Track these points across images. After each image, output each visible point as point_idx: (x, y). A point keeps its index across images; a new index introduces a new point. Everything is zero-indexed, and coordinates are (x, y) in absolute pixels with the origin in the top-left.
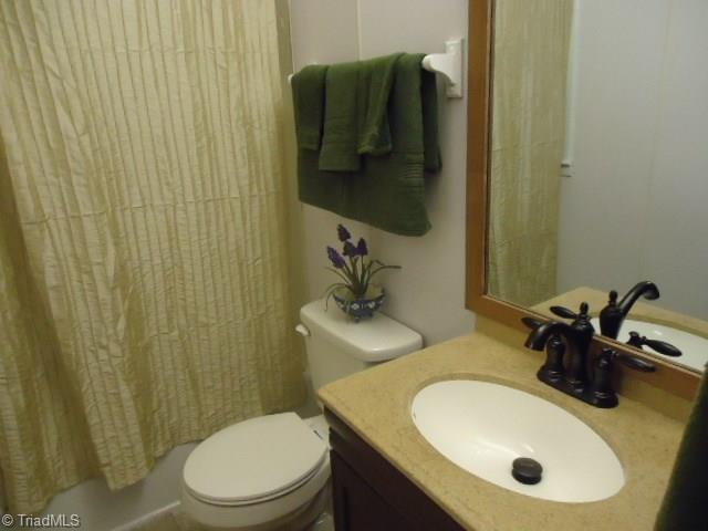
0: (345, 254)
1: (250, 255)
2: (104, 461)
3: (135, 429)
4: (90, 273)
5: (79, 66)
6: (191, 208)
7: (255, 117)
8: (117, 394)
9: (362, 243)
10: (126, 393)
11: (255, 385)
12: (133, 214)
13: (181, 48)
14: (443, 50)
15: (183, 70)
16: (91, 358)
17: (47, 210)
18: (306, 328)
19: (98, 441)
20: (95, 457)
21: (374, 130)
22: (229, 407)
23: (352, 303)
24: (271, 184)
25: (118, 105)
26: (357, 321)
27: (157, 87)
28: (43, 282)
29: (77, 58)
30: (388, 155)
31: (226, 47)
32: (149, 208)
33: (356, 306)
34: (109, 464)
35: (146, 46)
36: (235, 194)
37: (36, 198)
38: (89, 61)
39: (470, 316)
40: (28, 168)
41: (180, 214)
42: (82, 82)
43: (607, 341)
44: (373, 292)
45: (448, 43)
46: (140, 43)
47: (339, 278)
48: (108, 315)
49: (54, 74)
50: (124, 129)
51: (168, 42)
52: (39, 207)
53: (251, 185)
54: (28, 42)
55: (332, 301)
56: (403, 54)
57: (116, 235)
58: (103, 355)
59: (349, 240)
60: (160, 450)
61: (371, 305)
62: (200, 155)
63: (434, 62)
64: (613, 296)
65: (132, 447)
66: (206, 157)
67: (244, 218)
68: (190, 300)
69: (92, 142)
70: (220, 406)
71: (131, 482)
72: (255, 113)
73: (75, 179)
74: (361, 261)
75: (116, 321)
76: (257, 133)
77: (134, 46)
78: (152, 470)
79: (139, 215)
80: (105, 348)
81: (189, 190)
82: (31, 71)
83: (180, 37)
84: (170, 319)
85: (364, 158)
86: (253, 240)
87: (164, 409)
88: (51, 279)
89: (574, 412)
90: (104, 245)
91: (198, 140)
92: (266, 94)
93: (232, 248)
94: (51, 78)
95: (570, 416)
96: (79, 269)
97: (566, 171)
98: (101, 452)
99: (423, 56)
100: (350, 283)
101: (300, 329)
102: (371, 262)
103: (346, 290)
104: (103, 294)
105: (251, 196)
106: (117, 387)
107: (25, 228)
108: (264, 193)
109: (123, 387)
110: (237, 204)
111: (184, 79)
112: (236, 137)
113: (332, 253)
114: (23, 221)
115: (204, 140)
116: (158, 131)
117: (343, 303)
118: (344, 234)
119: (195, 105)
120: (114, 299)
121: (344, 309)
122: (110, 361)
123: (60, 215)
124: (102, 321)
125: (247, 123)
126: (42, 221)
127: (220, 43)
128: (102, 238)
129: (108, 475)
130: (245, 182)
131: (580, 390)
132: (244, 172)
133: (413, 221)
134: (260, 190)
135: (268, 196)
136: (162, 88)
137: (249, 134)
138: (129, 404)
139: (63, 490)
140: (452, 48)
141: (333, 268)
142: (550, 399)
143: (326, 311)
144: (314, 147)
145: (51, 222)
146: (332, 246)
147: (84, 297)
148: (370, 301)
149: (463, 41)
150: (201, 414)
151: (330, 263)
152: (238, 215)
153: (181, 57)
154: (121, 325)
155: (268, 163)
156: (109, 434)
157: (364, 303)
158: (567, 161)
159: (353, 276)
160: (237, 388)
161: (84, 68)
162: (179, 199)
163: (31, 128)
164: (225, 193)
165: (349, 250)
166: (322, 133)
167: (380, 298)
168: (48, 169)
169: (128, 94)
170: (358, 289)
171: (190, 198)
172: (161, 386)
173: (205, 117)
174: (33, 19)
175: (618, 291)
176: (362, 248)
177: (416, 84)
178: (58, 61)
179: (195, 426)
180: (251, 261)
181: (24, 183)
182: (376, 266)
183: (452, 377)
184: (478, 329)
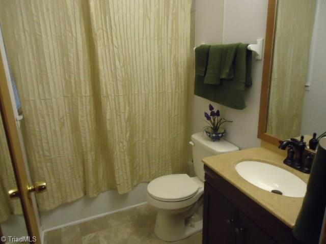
0: (211, 115)
1: (173, 113)
2: (118, 183)
3: (129, 173)
4: (120, 116)
5: (123, 44)
6: (154, 95)
7: (179, 62)
8: (124, 160)
9: (218, 112)
10: (127, 160)
11: (170, 164)
12: (135, 96)
13: (156, 38)
14: (255, 43)
15: (156, 46)
16: (117, 146)
17: (109, 93)
18: (193, 142)
19: (116, 175)
20: (115, 181)
21: (227, 70)
22: (160, 172)
23: (213, 134)
24: (183, 88)
25: (134, 58)
26: (214, 141)
27: (147, 51)
28: (105, 117)
29: (123, 41)
30: (232, 79)
31: (172, 37)
32: (140, 94)
33: (214, 135)
34: (119, 184)
35: (145, 37)
36: (170, 91)
37: (106, 88)
38: (126, 42)
39: (259, 141)
40: (105, 79)
41: (150, 97)
42: (124, 49)
43: (311, 151)
44: (221, 130)
45: (258, 40)
46: (143, 36)
47: (208, 124)
48: (124, 131)
49: (116, 47)
50: (135, 66)
51: (152, 36)
52: (107, 92)
53: (176, 88)
54: (109, 36)
55: (205, 132)
56: (240, 43)
57: (129, 103)
58: (121, 145)
59: (213, 110)
60: (135, 183)
61: (220, 135)
62: (159, 76)
63: (252, 47)
64: (315, 135)
65: (127, 180)
66: (161, 76)
67: (172, 100)
68: (150, 129)
69: (125, 69)
70: (157, 170)
71: (126, 192)
72: (179, 60)
73: (118, 83)
74: (217, 118)
75: (126, 134)
76: (179, 68)
77: (141, 37)
78: (133, 189)
79: (137, 96)
80: (122, 143)
81: (154, 88)
82: (109, 46)
83: (156, 33)
84: (143, 135)
85: (222, 80)
86: (175, 109)
87: (138, 168)
88: (108, 117)
89: (296, 175)
90: (125, 106)
91: (159, 70)
92: (184, 54)
93: (167, 110)
94: (115, 48)
95: (295, 176)
96: (117, 114)
97: (307, 88)
98: (117, 179)
99: (248, 45)
100: (212, 126)
101: (191, 143)
102: (221, 119)
103: (211, 129)
104: (124, 124)
105: (176, 92)
106: (125, 157)
107: (102, 98)
108: (180, 91)
109: (126, 157)
110: (170, 95)
111: (156, 48)
112: (172, 69)
113: (206, 115)
114: (102, 96)
115: (161, 71)
116: (146, 67)
117: (209, 133)
118: (211, 108)
119: (159, 57)
120: (126, 125)
121: (210, 136)
122: (123, 148)
123: (113, 95)
124: (122, 133)
125: (176, 64)
126: (107, 96)
127: (170, 35)
128: (125, 103)
129: (119, 188)
130: (174, 87)
131: (299, 167)
132: (174, 82)
133: (239, 104)
134: (179, 90)
135: (181, 92)
136: (149, 52)
137: (177, 69)
138: (128, 164)
139: (103, 192)
140: (259, 42)
141: (206, 120)
142: (287, 169)
143: (202, 136)
144: (203, 75)
145: (110, 97)
146: (206, 112)
147: (117, 124)
148: (219, 134)
149: (263, 40)
150: (150, 172)
151: (205, 118)
152: (170, 99)
153: (156, 41)
154: (128, 135)
155: (183, 80)
156: (121, 173)
157: (217, 134)
158: (308, 84)
159: (213, 124)
160: (164, 164)
161: (125, 44)
162: (151, 91)
163: (107, 64)
164: (166, 90)
165: (213, 114)
166: (206, 70)
167: (223, 133)
168: (111, 78)
169: (137, 54)
170: (215, 129)
171: (154, 92)
172: (138, 159)
173: (162, 62)
174: (112, 29)
175: (317, 133)
176: (218, 114)
177: (244, 55)
178: (117, 42)
179: (148, 177)
180: (173, 116)
181: (104, 83)
182: (223, 120)
183: (251, 160)
184: (262, 146)
